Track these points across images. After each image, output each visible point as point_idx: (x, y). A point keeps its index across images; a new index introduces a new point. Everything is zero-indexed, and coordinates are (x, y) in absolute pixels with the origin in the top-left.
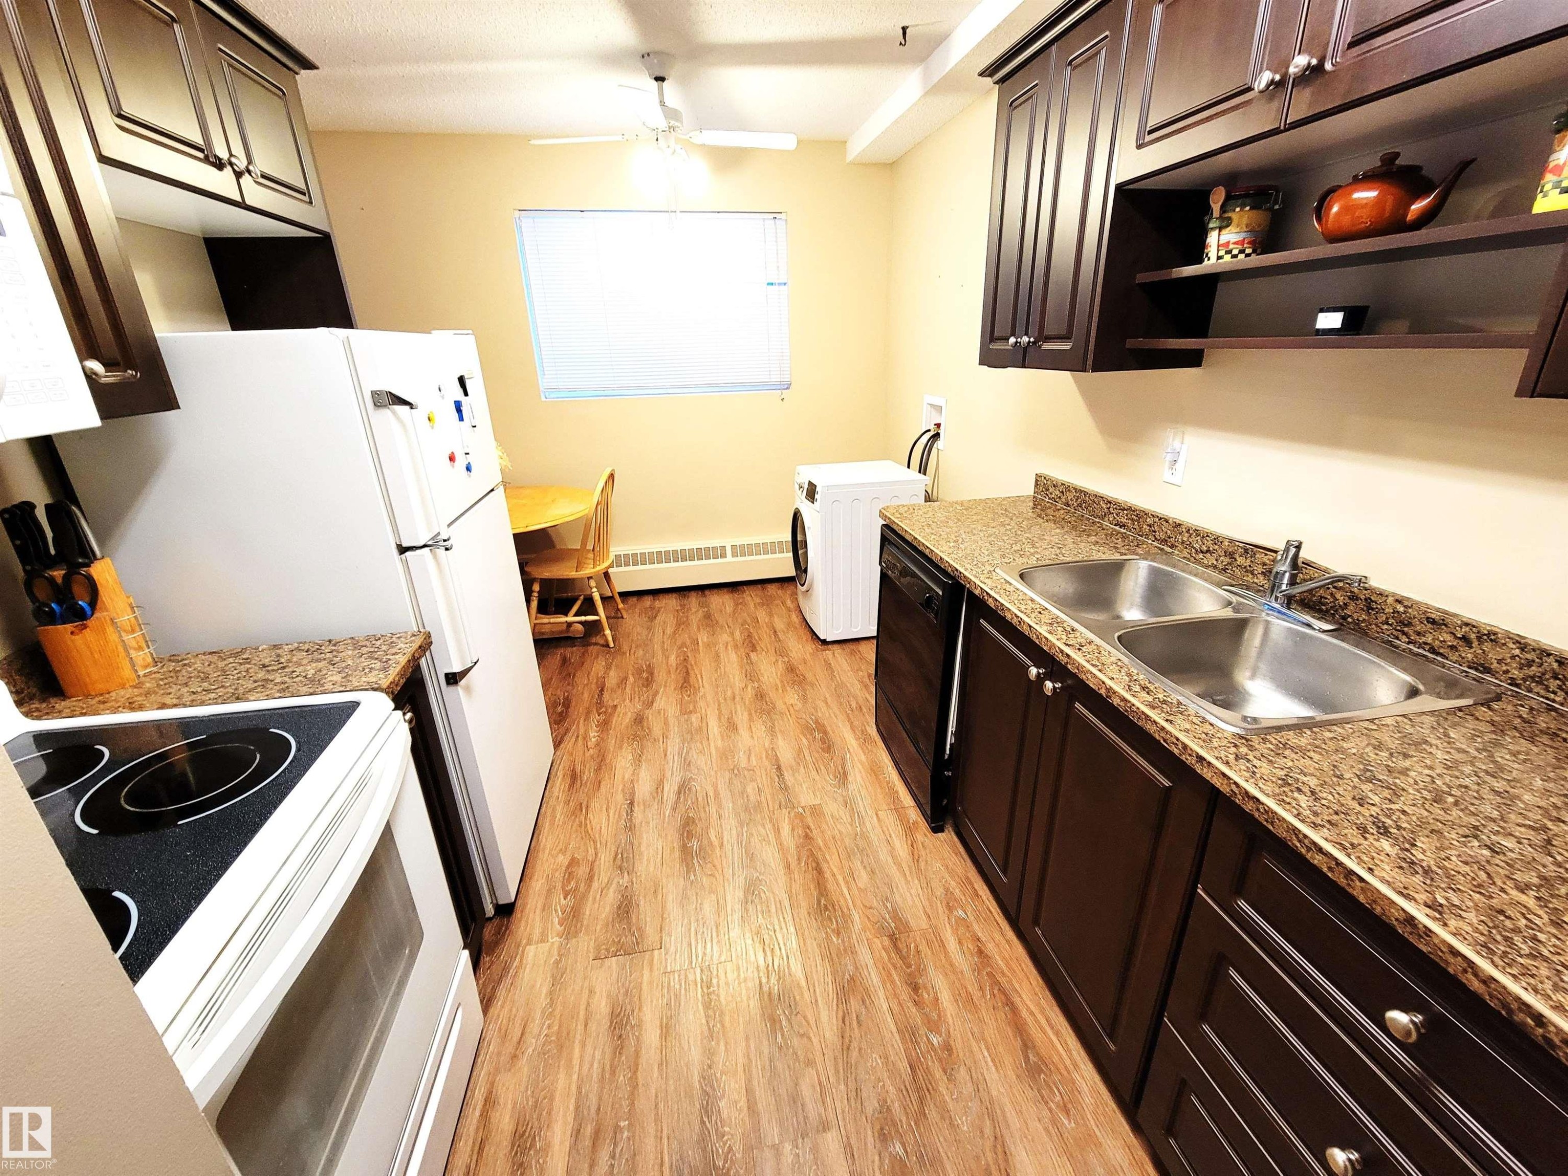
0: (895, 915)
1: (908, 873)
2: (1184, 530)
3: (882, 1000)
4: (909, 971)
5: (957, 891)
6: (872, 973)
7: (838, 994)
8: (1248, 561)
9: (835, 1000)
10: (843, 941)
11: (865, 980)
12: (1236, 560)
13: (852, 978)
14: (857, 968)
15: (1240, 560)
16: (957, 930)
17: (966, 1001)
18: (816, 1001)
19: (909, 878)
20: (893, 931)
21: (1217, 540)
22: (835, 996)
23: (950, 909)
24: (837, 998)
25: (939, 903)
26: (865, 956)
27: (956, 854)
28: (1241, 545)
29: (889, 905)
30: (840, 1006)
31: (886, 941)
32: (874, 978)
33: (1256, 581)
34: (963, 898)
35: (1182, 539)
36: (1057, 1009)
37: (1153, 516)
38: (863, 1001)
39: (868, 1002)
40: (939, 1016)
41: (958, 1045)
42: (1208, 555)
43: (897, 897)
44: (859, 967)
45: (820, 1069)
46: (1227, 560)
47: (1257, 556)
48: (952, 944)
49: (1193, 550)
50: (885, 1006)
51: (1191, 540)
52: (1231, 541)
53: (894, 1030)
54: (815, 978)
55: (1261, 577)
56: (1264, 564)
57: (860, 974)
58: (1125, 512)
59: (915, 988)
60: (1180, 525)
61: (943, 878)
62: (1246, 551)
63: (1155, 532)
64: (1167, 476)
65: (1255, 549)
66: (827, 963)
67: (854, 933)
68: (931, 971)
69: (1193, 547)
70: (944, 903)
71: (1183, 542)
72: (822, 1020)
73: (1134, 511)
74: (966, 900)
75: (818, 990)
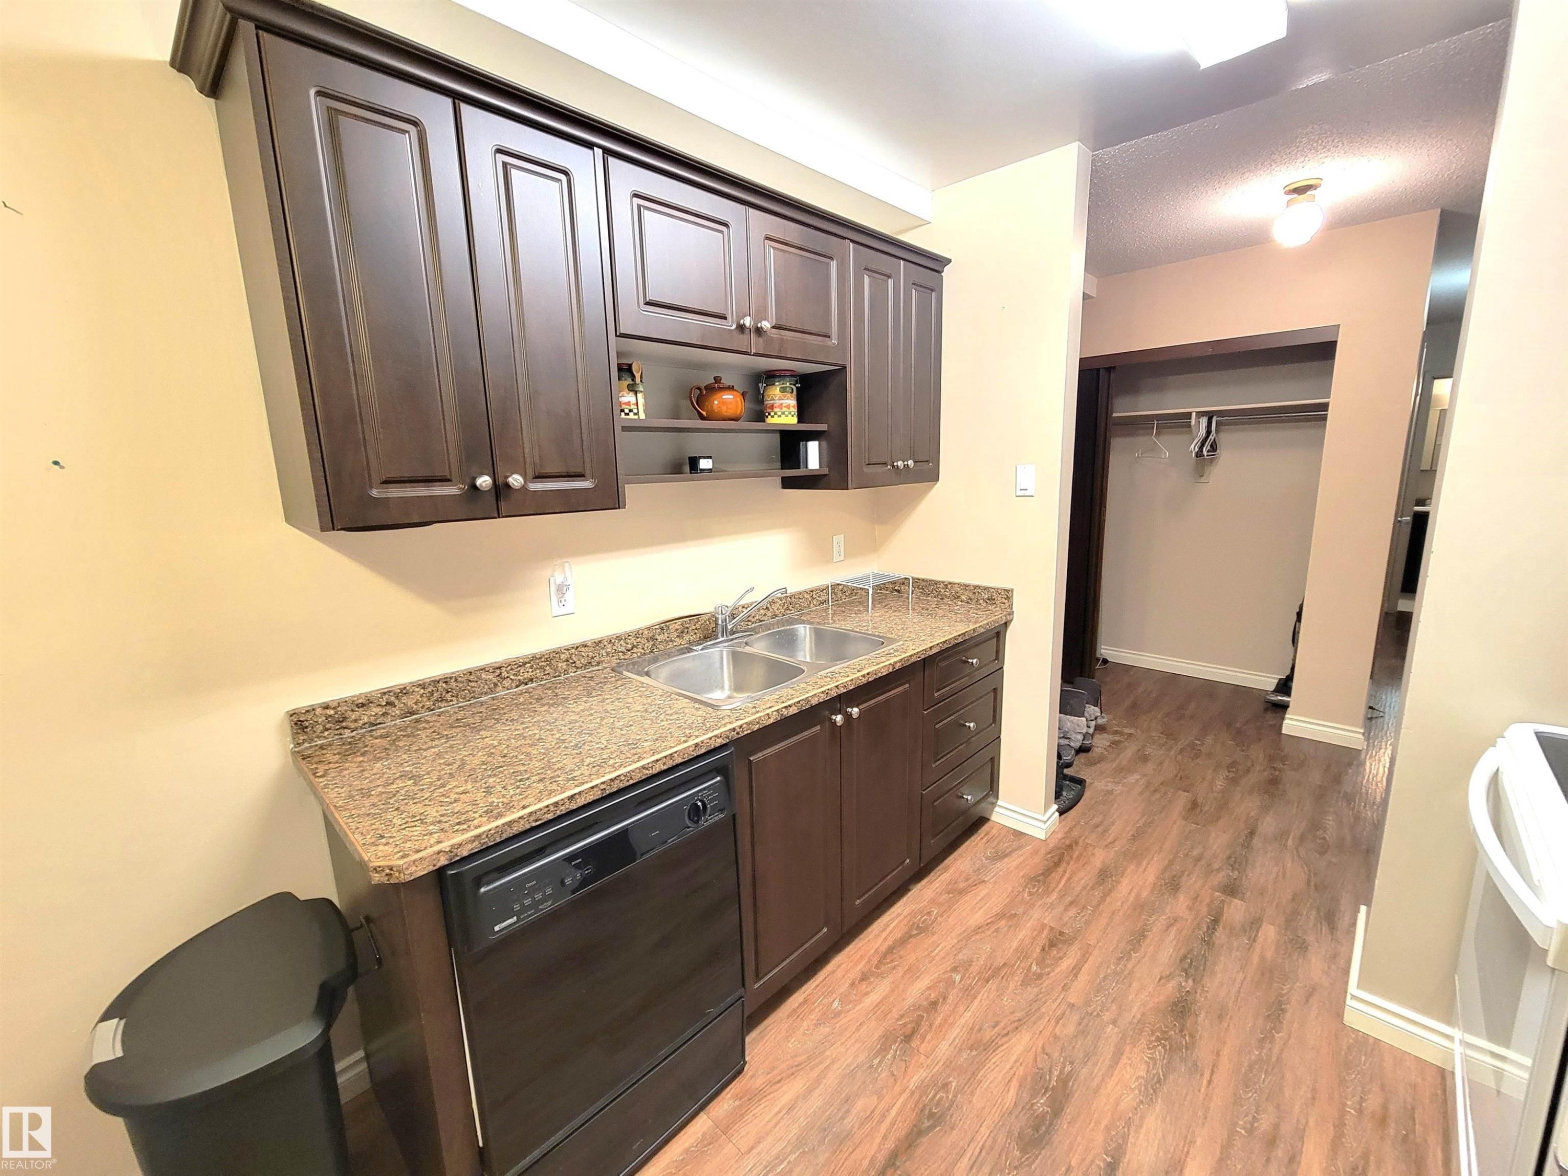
0: (883, 1049)
1: (822, 1067)
2: (606, 643)
3: (966, 1019)
4: (925, 1015)
5: (813, 1017)
6: (953, 1037)
7: (994, 1051)
8: (666, 634)
9: (1000, 1049)
10: (949, 1076)
11: (964, 1038)
12: (657, 639)
13: (971, 1049)
14: (960, 1050)
15: (660, 638)
16: (856, 1001)
17: (913, 972)
18: (1016, 1062)
19: (828, 1062)
20: (900, 1044)
21: (638, 634)
22: (997, 1052)
23: (837, 1014)
24: (997, 1049)
25: (838, 1025)
26: (944, 1049)
27: (763, 1037)
28: (657, 627)
29: (876, 1061)
30: (1000, 1043)
31: (915, 1043)
32: (955, 1033)
33: (675, 644)
34: (817, 1010)
35: (606, 652)
36: (870, 930)
37: (568, 650)
38: (980, 1030)
39: (977, 1027)
40: (940, 982)
41: (948, 965)
42: (635, 650)
43: (862, 1058)
44: (957, 1049)
45: (1050, 1028)
46: (651, 643)
47: (671, 627)
48: (874, 998)
49: (620, 654)
50: (968, 1015)
51: (615, 648)
52: (649, 629)
53: (976, 1002)
54: (1001, 1075)
55: (677, 640)
56: (677, 630)
57: (961, 1045)
58: (528, 665)
59: (934, 1004)
60: (600, 642)
61: (804, 1034)
62: (662, 629)
63: (574, 663)
64: (558, 610)
65: (668, 624)
66: (980, 1075)
67: (932, 1073)
68: (910, 1001)
69: (619, 652)
70: (835, 1021)
71: (608, 654)
72: (1022, 1048)
73: (541, 658)
74: (818, 1005)
75: (1008, 1067)
